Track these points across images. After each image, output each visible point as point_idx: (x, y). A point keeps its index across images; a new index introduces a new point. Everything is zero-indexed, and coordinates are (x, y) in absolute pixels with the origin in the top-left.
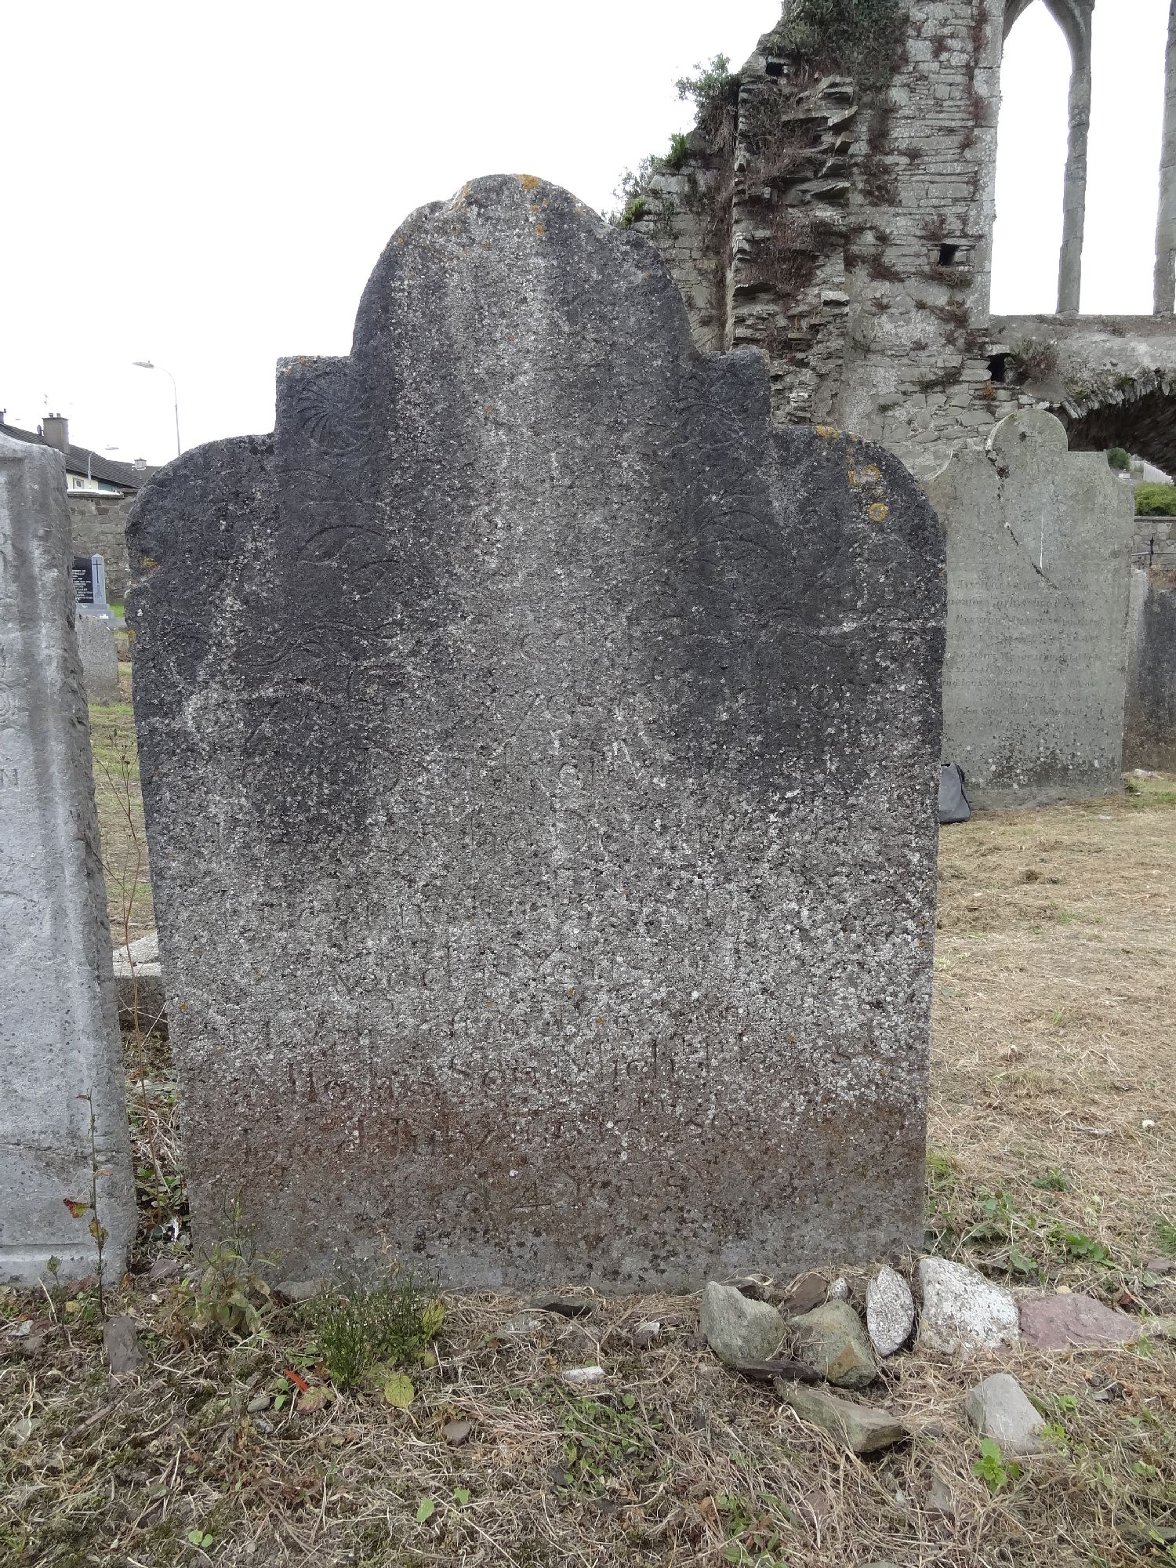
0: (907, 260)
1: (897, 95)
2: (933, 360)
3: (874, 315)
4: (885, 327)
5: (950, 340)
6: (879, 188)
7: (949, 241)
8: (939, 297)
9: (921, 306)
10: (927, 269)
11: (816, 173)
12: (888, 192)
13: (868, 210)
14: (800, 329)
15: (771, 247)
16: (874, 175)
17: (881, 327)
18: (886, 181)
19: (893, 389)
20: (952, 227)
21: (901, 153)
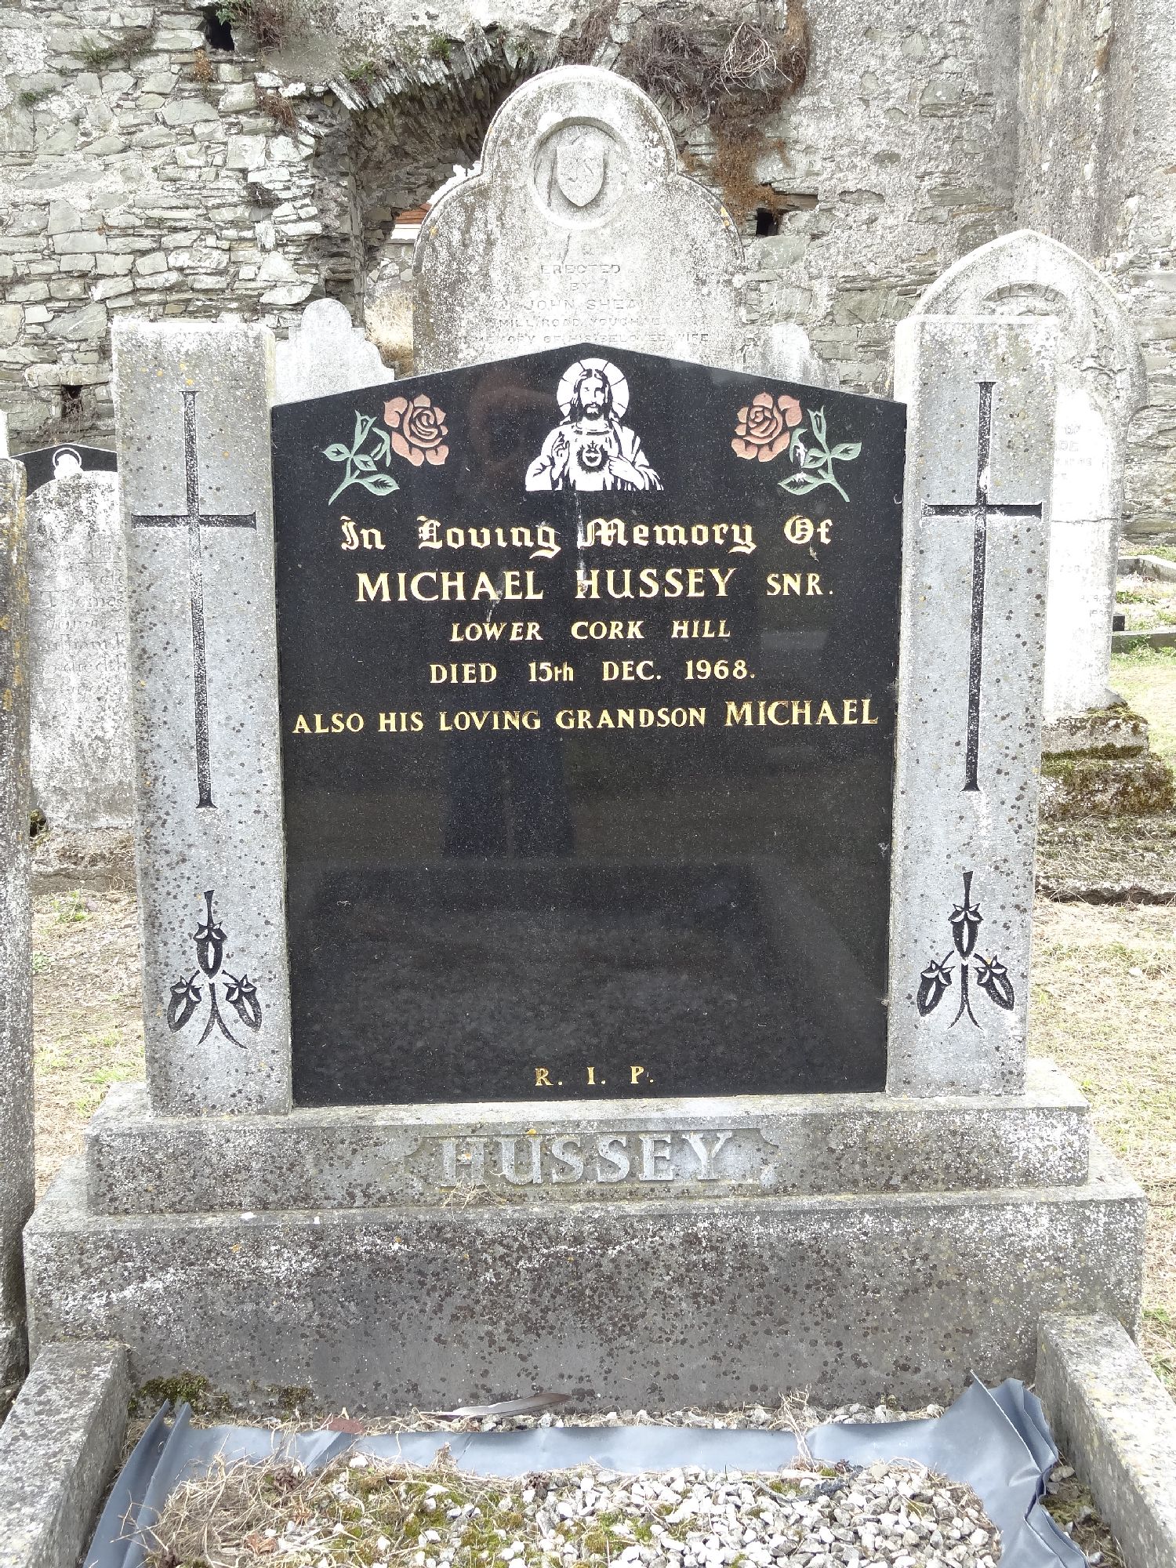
19: (41, 66)
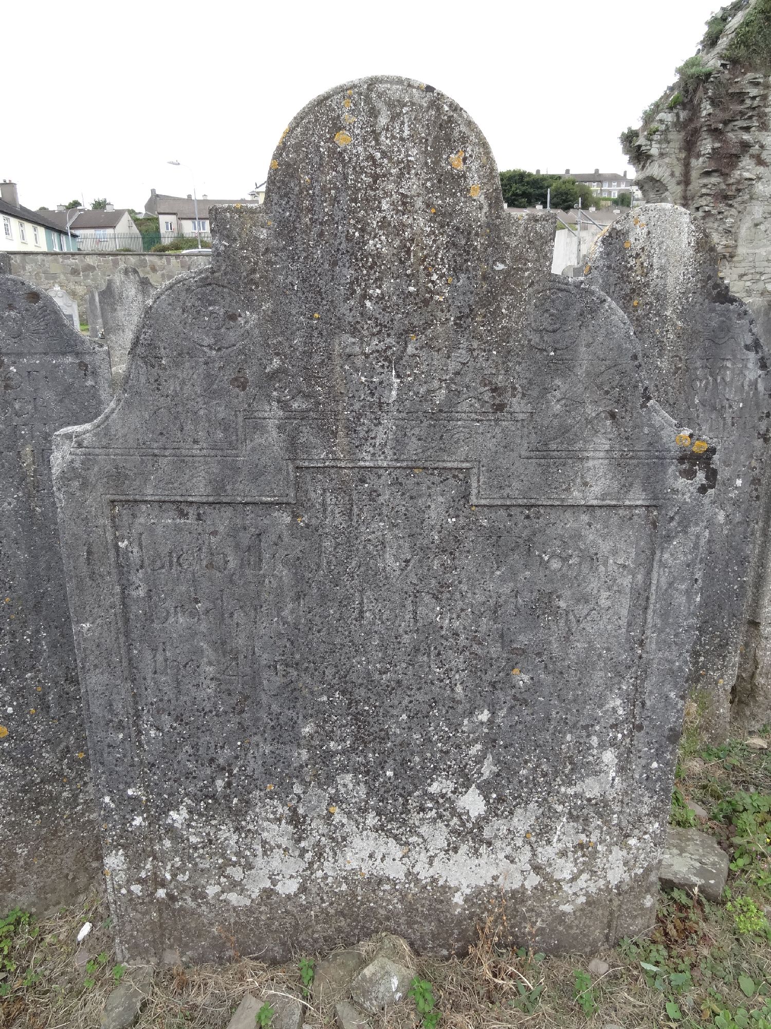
3: (757, 182)
6: (763, 123)
11: (742, 118)
12: (765, 125)
13: (758, 134)
14: (732, 190)
15: (721, 152)
16: (761, 117)
17: (759, 188)
18: (765, 120)
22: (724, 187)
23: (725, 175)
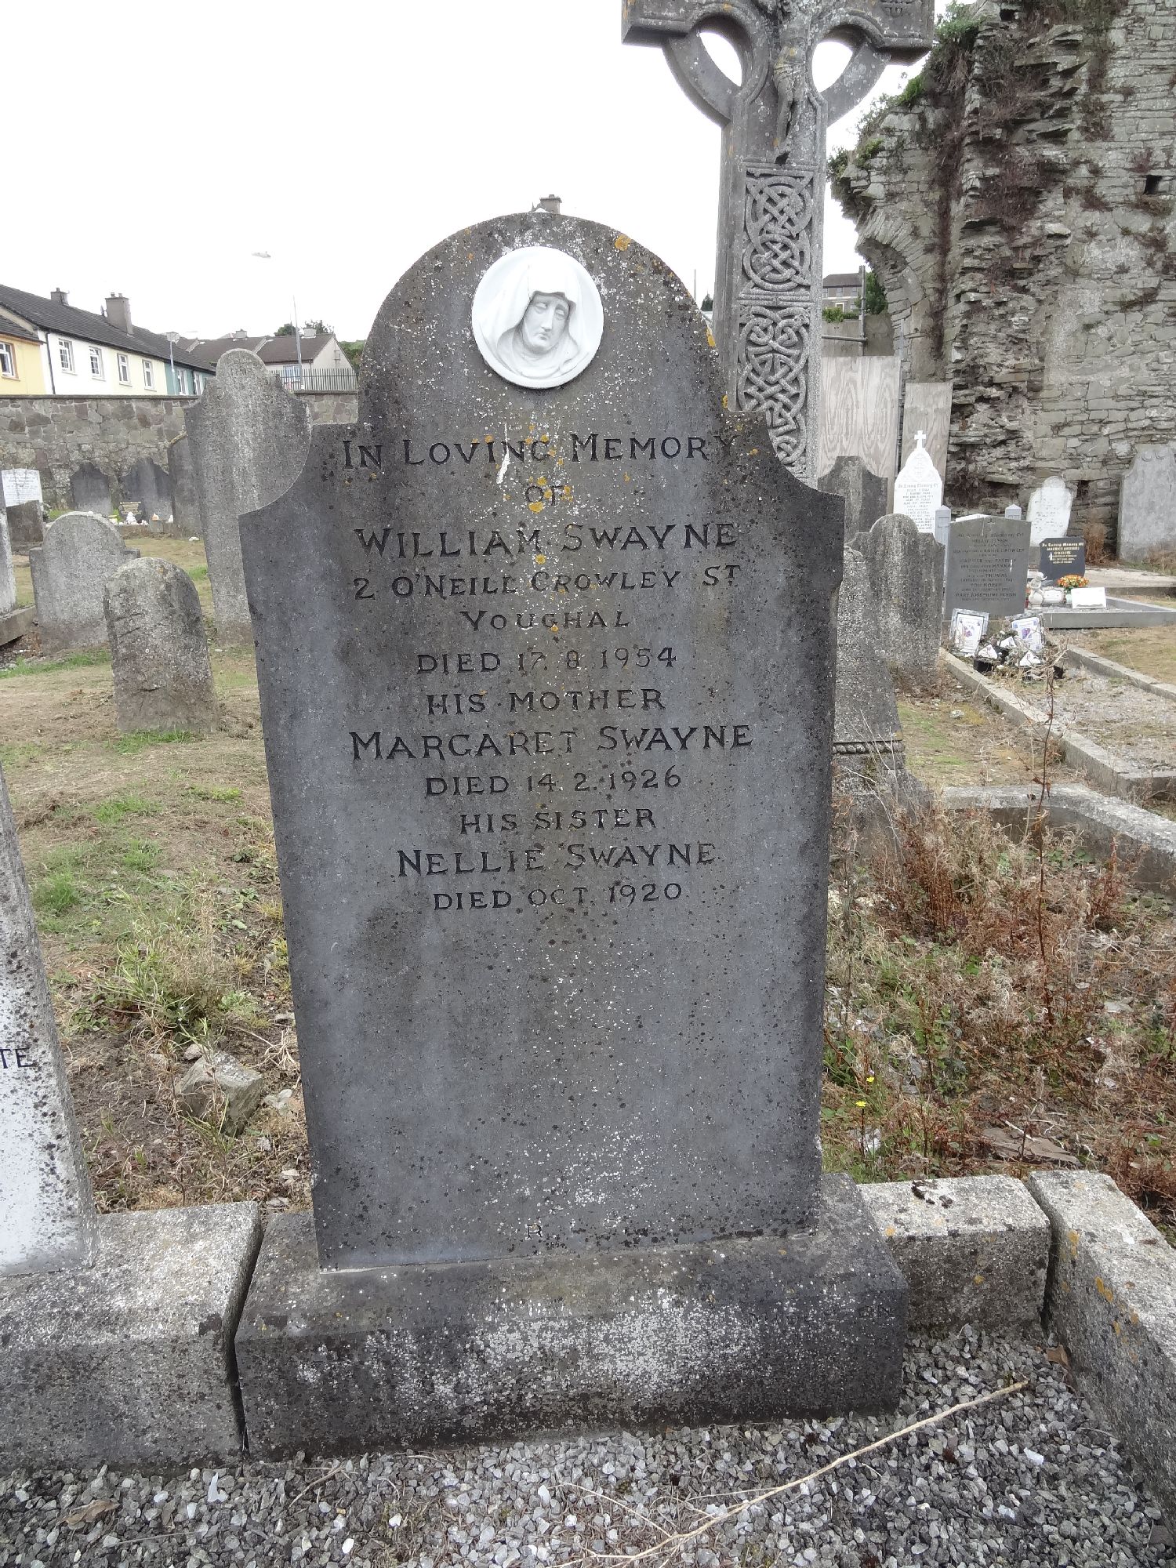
0: (1116, 191)
1: (1116, 36)
2: (1133, 282)
3: (1084, 242)
4: (1094, 254)
5: (1150, 263)
6: (1095, 124)
7: (1154, 173)
8: (1142, 223)
9: (1126, 232)
10: (1133, 198)
11: (1042, 114)
12: (1102, 128)
13: (1084, 145)
14: (1023, 259)
15: (1000, 184)
16: (1091, 113)
17: (1090, 253)
18: (1101, 118)
20: (1159, 159)
21: (1117, 92)
22: (1008, 253)
23: (1010, 231)
